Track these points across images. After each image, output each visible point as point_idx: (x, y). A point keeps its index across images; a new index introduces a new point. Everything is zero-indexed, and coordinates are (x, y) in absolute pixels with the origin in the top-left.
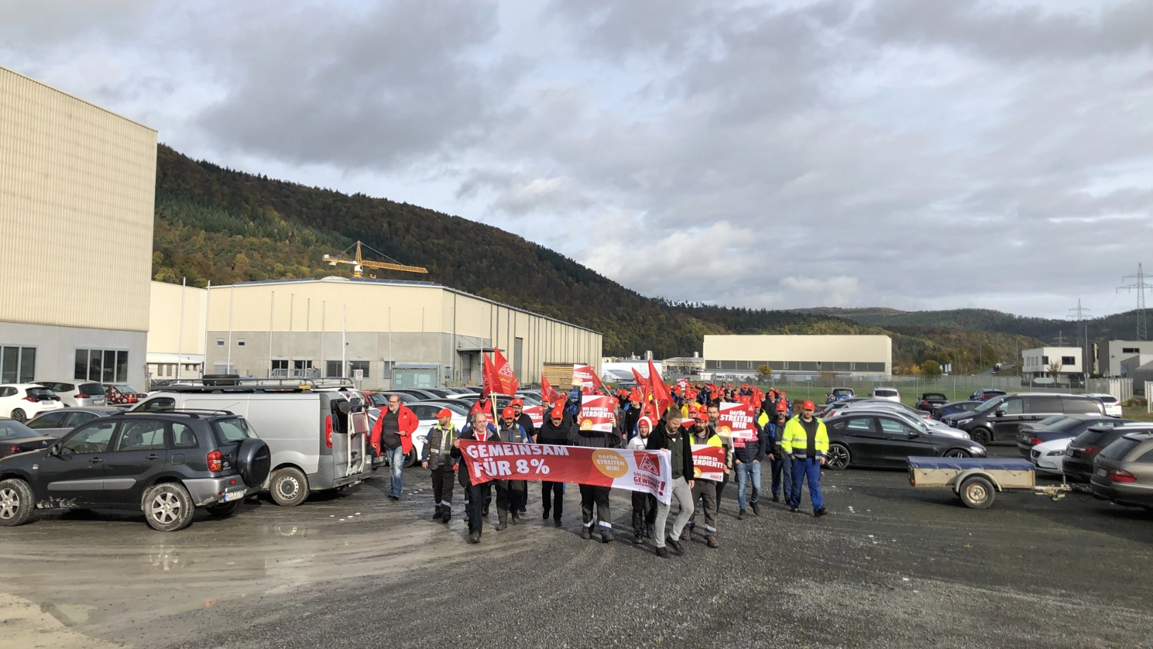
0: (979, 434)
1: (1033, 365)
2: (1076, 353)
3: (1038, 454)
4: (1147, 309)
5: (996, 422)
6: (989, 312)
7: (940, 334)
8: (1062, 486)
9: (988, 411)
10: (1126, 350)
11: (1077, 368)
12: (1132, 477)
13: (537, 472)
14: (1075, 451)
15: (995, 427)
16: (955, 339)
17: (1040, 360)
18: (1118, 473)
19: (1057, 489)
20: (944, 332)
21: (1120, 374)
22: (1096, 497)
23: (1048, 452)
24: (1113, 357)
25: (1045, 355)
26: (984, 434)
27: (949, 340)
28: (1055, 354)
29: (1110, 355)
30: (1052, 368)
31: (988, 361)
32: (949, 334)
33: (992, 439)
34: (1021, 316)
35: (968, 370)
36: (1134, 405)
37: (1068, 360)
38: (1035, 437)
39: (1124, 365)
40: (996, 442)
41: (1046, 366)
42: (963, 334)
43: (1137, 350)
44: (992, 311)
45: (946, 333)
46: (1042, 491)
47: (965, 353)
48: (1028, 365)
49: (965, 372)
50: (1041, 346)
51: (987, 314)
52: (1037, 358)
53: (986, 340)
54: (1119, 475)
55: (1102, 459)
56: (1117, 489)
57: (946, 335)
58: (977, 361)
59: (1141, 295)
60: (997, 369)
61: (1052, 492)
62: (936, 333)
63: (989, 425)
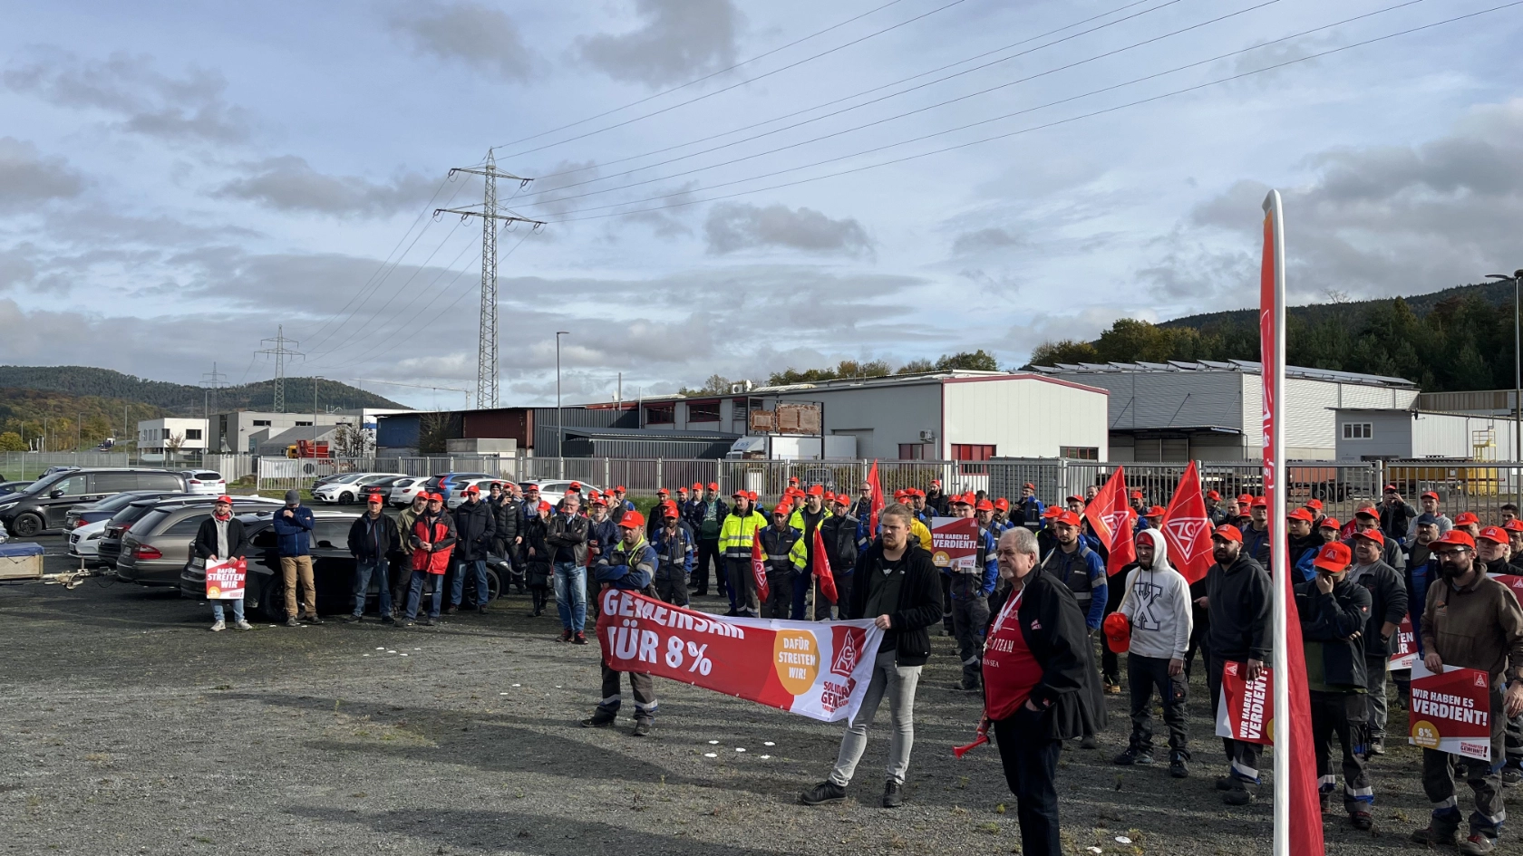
0: (25, 521)
1: (150, 439)
2: (201, 424)
3: (77, 537)
4: (286, 380)
5: (50, 505)
6: (104, 372)
7: (34, 399)
8: (80, 570)
9: (40, 491)
10: (257, 423)
11: (201, 443)
12: (156, 553)
13: (693, 669)
14: (112, 530)
15: (49, 512)
16: (55, 406)
17: (160, 433)
18: (142, 549)
19: (73, 575)
20: (39, 396)
21: (247, 450)
22: (120, 580)
23: (89, 535)
24: (242, 430)
25: (166, 427)
26: (34, 521)
27: (46, 407)
28: (177, 426)
29: (240, 429)
30: (172, 443)
31: (96, 434)
32: (46, 398)
33: (44, 528)
34: (146, 380)
35: (68, 447)
36: (246, 483)
37: (193, 434)
38: (81, 519)
39: (253, 439)
40: (49, 529)
41: (167, 441)
42: (67, 400)
43: (269, 423)
44: (108, 371)
45: (42, 397)
46: (53, 579)
47: (65, 423)
48: (145, 439)
49: (63, 449)
50: (162, 416)
51: (101, 375)
52: (156, 430)
53: (98, 408)
54: (143, 552)
55: (131, 536)
56: (140, 568)
57: (42, 400)
58: (85, 434)
59: (280, 361)
60: (108, 445)
61: (67, 580)
62: (27, 397)
63: (40, 509)
